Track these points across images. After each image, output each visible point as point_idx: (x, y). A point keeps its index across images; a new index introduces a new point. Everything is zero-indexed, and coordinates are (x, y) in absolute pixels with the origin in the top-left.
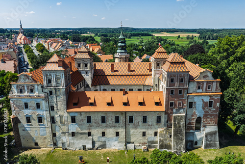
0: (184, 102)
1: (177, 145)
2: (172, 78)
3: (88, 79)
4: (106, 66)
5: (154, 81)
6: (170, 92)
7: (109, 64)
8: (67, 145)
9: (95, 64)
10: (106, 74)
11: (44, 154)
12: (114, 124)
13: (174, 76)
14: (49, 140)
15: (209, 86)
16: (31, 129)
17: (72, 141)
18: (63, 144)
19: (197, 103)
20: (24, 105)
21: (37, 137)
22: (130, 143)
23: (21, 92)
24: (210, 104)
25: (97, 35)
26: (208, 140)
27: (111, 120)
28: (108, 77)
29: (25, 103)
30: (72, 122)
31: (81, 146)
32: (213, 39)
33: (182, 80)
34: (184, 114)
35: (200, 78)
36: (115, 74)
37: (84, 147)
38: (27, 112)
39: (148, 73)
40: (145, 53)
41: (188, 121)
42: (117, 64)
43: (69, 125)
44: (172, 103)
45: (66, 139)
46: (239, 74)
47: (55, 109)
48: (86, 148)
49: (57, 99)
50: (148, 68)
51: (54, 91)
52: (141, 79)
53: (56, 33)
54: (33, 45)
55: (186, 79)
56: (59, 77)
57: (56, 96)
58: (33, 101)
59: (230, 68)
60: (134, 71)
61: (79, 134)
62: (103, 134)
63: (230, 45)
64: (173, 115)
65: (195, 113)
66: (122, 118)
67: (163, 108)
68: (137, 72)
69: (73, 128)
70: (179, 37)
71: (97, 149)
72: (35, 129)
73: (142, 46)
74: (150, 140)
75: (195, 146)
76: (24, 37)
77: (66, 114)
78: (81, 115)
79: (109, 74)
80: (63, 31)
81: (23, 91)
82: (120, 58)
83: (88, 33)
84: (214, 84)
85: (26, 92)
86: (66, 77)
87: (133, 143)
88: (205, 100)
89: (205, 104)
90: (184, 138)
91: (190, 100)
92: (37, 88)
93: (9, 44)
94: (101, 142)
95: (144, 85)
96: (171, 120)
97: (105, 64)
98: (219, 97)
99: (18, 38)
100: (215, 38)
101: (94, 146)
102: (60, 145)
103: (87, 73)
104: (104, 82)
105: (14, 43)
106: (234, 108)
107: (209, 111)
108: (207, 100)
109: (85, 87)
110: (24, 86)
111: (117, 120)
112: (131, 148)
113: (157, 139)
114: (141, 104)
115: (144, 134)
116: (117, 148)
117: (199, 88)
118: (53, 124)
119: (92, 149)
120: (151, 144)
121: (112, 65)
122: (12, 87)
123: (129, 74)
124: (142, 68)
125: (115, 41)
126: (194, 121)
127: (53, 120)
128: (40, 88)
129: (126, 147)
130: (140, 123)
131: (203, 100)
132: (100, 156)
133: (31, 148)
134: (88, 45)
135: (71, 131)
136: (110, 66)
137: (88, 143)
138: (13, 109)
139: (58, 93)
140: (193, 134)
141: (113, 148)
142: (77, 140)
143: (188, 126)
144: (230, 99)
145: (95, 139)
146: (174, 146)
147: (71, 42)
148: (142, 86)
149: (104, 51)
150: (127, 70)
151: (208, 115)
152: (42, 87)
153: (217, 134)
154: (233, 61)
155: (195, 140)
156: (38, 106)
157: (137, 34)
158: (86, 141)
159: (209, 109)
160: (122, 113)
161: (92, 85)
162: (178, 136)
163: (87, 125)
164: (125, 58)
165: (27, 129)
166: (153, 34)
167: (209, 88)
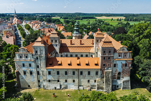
0: (111, 64)
1: (107, 88)
2: (104, 50)
3: (57, 49)
4: (68, 41)
5: (95, 51)
6: (103, 58)
7: (69, 40)
8: (46, 87)
9: (61, 40)
10: (68, 46)
11: (33, 92)
12: (72, 75)
13: (106, 49)
14: (36, 84)
15: (125, 55)
16: (26, 78)
17: (49, 85)
18: (44, 86)
19: (118, 64)
20: (22, 64)
21: (29, 83)
22: (81, 86)
23: (21, 57)
24: (126, 65)
25: (61, 18)
26: (124, 85)
27: (70, 73)
28: (68, 48)
29: (23, 64)
30: (49, 74)
31: (54, 87)
32: (133, 21)
33: (110, 52)
34: (111, 71)
35: (120, 50)
36: (73, 46)
37: (55, 88)
38: (24, 69)
39: (92, 45)
40: (91, 31)
41: (113, 74)
42: (74, 40)
43: (47, 76)
44: (105, 64)
45: (45, 83)
46: (145, 46)
47: (40, 67)
48: (57, 88)
49: (40, 62)
50: (92, 42)
51: (39, 57)
52: (88, 49)
53: (36, 17)
54: (23, 24)
55: (112, 51)
56: (42, 50)
57: (40, 60)
58: (28, 63)
59: (140, 42)
60: (84, 44)
61: (53, 81)
62: (66, 81)
63: (140, 29)
64: (105, 71)
65: (117, 70)
66: (76, 73)
67: (99, 67)
68: (85, 45)
69: (50, 77)
70: (112, 19)
71: (63, 89)
72: (28, 78)
73: (89, 25)
74: (92, 84)
75: (117, 88)
76: (17, 19)
77: (46, 70)
78: (54, 70)
79: (69, 46)
80: (40, 15)
81: (22, 57)
82: (76, 37)
83: (56, 16)
84: (128, 54)
85: (24, 58)
86: (45, 49)
87: (83, 86)
88: (123, 63)
89: (123, 65)
90: (111, 84)
91: (114, 63)
92: (30, 56)
93: (9, 24)
94: (65, 85)
95: (89, 53)
96: (104, 74)
97: (67, 40)
98: (131, 61)
99: (14, 20)
100: (134, 20)
101: (61, 87)
102: (42, 87)
103: (56, 45)
104: (67, 51)
105: (11, 24)
106: (139, 67)
107: (125, 69)
108: (124, 63)
109: (55, 54)
110: (22, 55)
111: (74, 73)
112: (81, 89)
113: (96, 84)
114: (87, 65)
115: (89, 81)
116: (74, 89)
117: (120, 56)
118: (38, 76)
119: (60, 89)
120: (92, 87)
121: (71, 41)
122: (16, 55)
123: (81, 46)
124: (88, 42)
125: (72, 22)
126: (117, 74)
127: (38, 73)
128: (31, 56)
129: (79, 88)
130: (87, 75)
131: (122, 63)
132: (64, 93)
133: (26, 88)
134: (56, 25)
135: (48, 79)
136: (70, 41)
137: (58, 86)
138: (16, 67)
139: (41, 58)
140: (116, 81)
141: (72, 88)
142: (52, 84)
143: (113, 77)
144: (138, 62)
145: (62, 84)
146: (105, 88)
147: (46, 23)
148: (88, 53)
149: (66, 30)
150: (79, 44)
151: (125, 71)
152: (32, 55)
153: (130, 82)
154: (142, 38)
155: (117, 85)
156: (30, 65)
157: (86, 17)
158: (56, 85)
159: (125, 68)
160: (76, 69)
161: (60, 53)
162: (108, 82)
163: (57, 76)
164: (79, 36)
165: (24, 78)
166: (96, 17)
167: (125, 56)
